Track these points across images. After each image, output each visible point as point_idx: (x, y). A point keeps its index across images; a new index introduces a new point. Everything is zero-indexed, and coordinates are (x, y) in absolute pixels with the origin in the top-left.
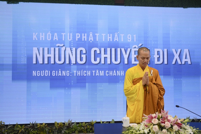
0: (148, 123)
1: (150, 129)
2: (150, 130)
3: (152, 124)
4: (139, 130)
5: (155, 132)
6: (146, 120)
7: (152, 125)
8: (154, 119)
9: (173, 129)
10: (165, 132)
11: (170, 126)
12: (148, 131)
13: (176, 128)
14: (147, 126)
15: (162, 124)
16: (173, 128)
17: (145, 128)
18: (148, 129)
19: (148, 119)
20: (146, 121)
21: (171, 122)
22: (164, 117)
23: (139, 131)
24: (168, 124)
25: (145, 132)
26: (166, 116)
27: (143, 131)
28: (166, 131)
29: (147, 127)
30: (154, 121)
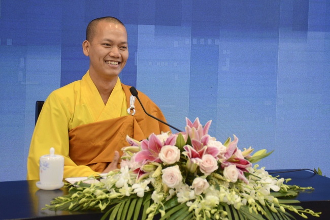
0: (144, 162)
1: (153, 181)
2: (150, 185)
3: (156, 167)
4: (114, 186)
5: (169, 189)
6: (135, 155)
7: (160, 166)
8: (164, 149)
9: (223, 175)
10: (201, 184)
11: (217, 168)
12: (148, 189)
13: (231, 172)
14: (142, 172)
15: (194, 160)
16: (225, 173)
17: (137, 180)
18: (147, 182)
19: (144, 153)
20: (136, 160)
21: (219, 156)
22: (195, 142)
23: (117, 190)
24: (208, 163)
25: (135, 191)
26: (203, 137)
27: (129, 188)
28: (206, 181)
29: (142, 176)
30: (166, 155)
